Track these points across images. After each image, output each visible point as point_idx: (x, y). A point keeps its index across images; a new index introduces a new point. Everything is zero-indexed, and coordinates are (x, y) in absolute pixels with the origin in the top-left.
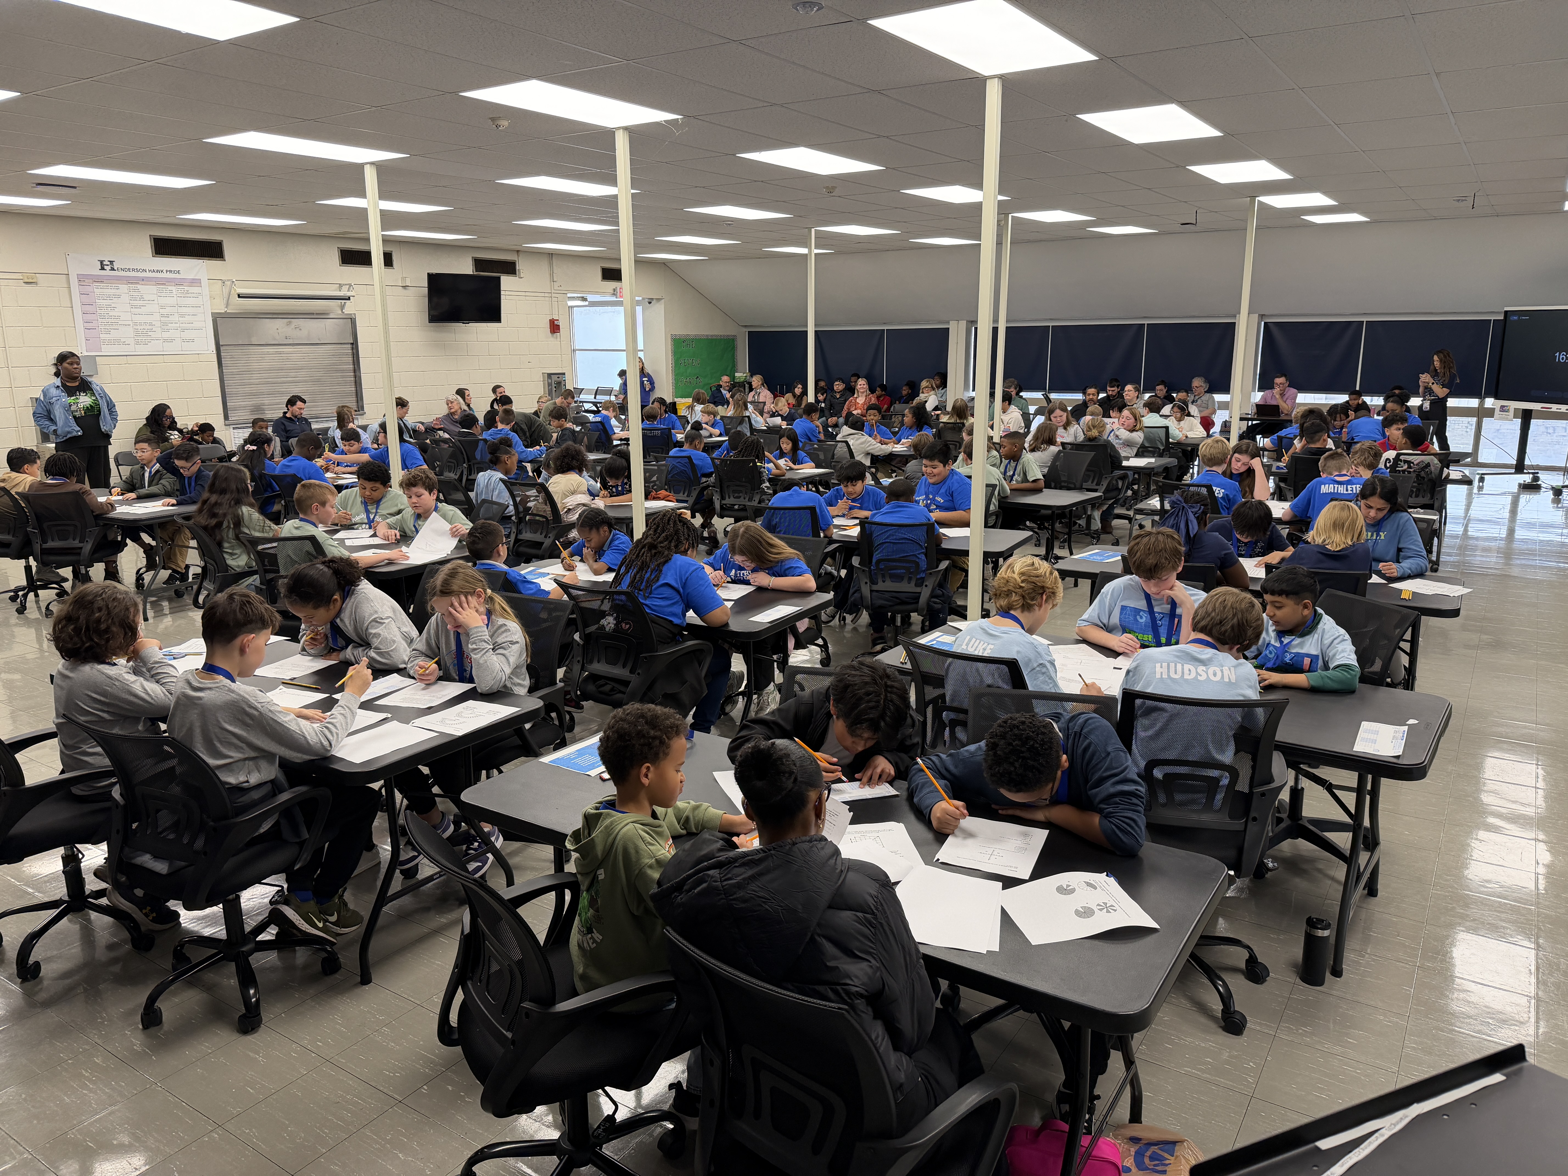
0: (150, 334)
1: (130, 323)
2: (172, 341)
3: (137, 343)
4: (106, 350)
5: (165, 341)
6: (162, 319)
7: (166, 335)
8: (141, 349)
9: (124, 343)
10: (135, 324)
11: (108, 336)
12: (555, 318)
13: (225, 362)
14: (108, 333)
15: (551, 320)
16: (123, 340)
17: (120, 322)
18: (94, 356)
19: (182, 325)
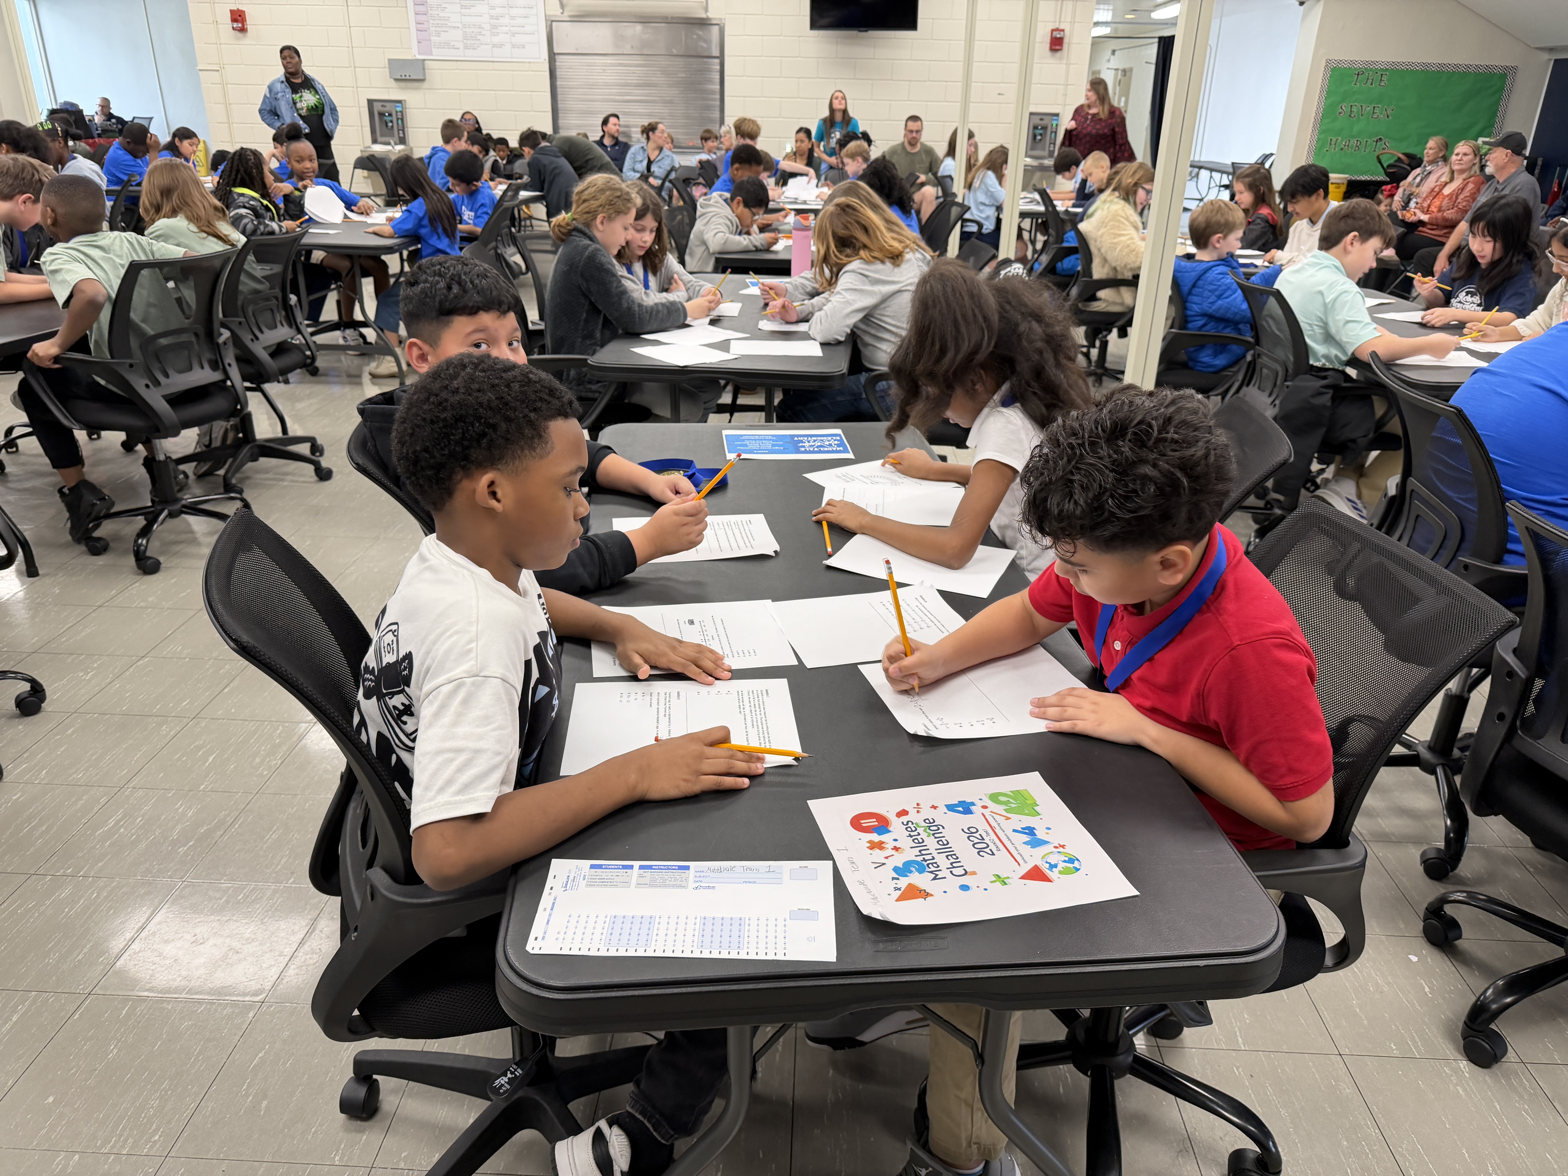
0: (479, 37)
1: (460, 25)
2: (501, 46)
3: (466, 47)
4: (437, 54)
5: (494, 46)
6: (492, 21)
7: (496, 40)
8: (470, 54)
9: (454, 48)
10: (464, 26)
11: (438, 38)
12: (1061, 28)
13: (559, 73)
14: (438, 35)
15: (1053, 31)
16: (452, 43)
17: (450, 24)
18: (424, 60)
19: (512, 29)
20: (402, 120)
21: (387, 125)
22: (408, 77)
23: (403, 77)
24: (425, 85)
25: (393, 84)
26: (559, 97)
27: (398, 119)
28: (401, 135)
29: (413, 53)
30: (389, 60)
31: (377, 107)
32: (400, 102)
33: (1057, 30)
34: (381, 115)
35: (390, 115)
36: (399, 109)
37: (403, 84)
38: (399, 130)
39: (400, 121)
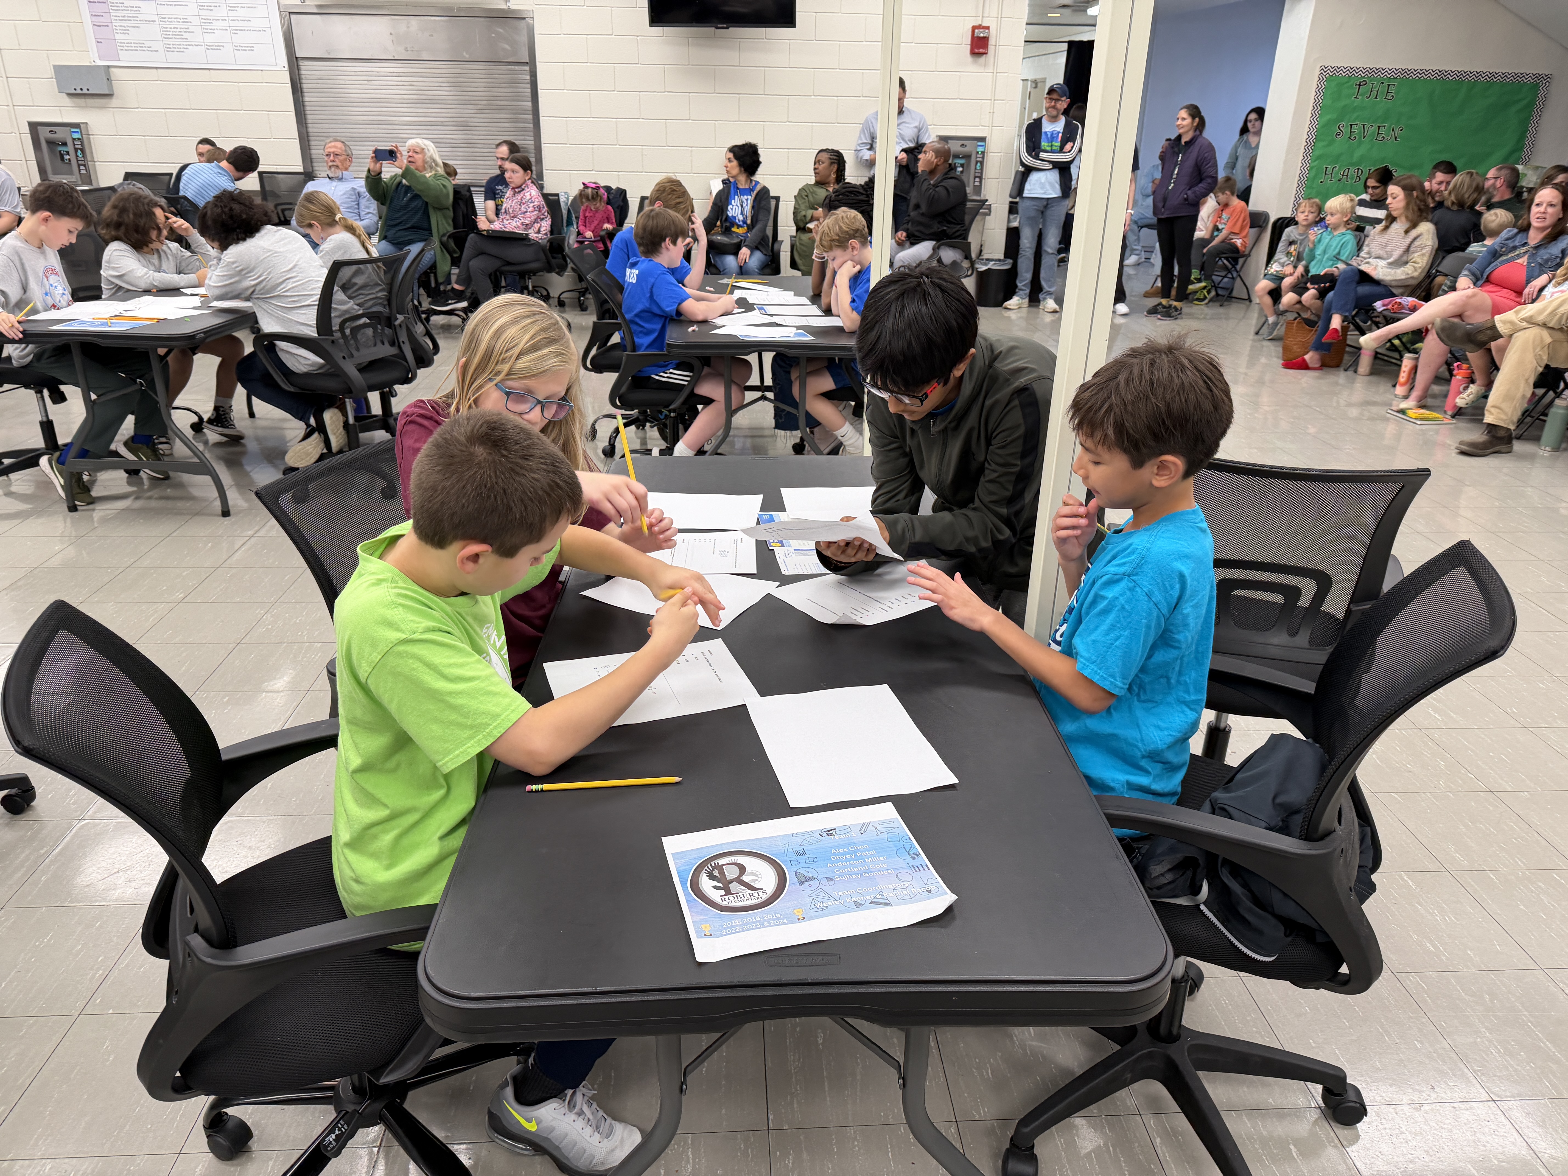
0: (186, 35)
1: (155, 18)
2: (218, 47)
3: (168, 49)
4: (126, 58)
5: (208, 47)
6: (202, 13)
7: (209, 38)
8: (175, 60)
9: (150, 50)
10: (162, 19)
11: (126, 37)
12: (984, 25)
13: (306, 85)
14: (126, 32)
15: (974, 28)
16: (148, 44)
17: (141, 17)
18: (109, 67)
19: (232, 23)
20: (82, 150)
21: (62, 159)
22: (85, 91)
23: (79, 91)
24: (114, 102)
25: (67, 101)
26: (310, 119)
27: (76, 150)
28: (83, 172)
29: (92, 58)
30: (54, 66)
31: (44, 133)
32: (77, 125)
33: (979, 27)
34: (51, 143)
35: (65, 144)
36: (76, 136)
37: (81, 101)
38: (79, 165)
39: (79, 152)
